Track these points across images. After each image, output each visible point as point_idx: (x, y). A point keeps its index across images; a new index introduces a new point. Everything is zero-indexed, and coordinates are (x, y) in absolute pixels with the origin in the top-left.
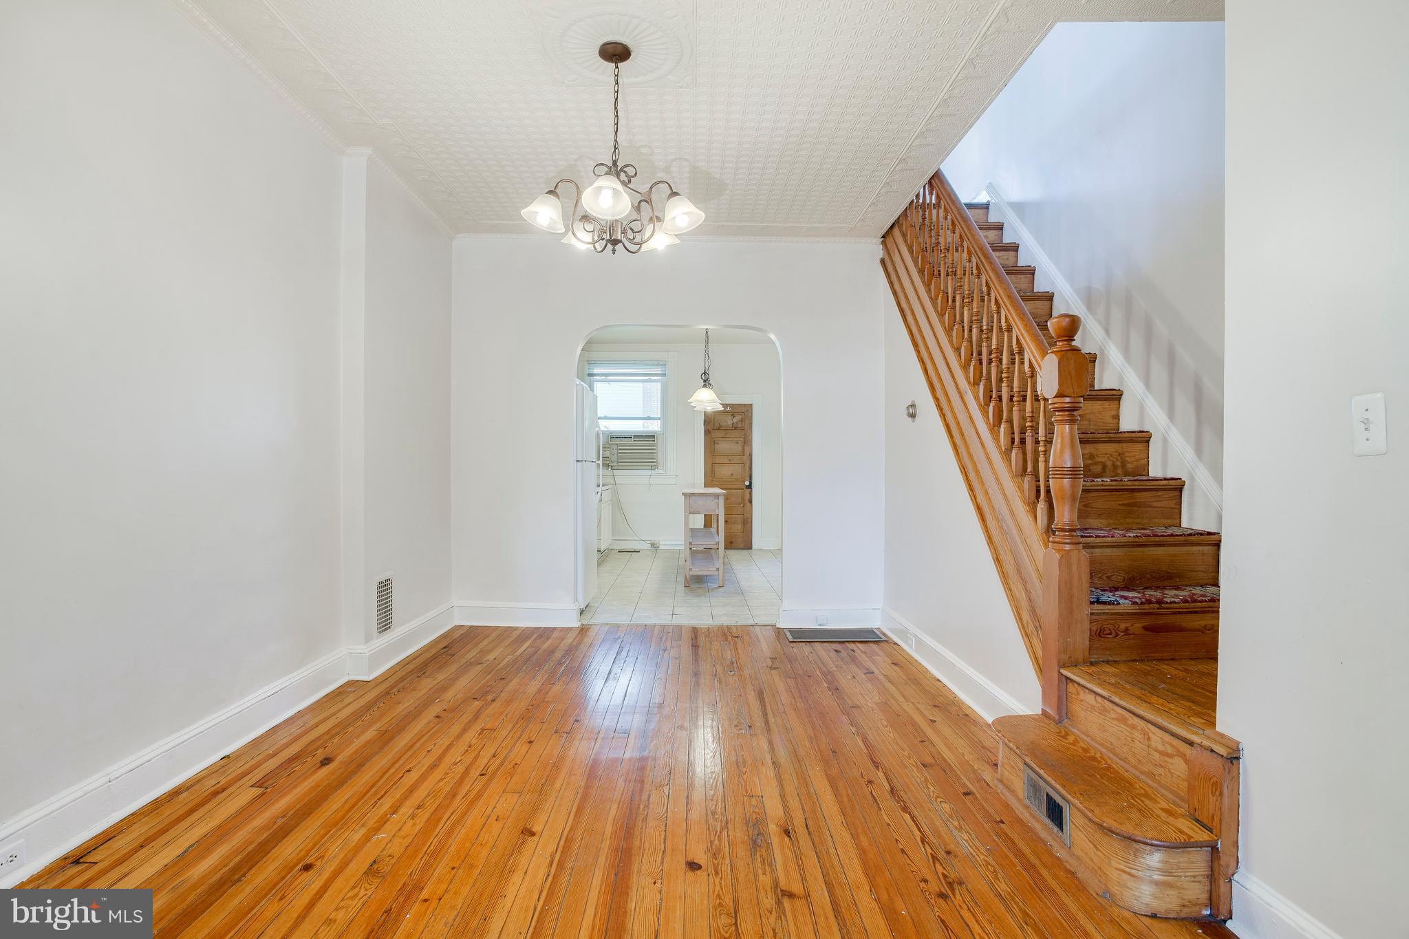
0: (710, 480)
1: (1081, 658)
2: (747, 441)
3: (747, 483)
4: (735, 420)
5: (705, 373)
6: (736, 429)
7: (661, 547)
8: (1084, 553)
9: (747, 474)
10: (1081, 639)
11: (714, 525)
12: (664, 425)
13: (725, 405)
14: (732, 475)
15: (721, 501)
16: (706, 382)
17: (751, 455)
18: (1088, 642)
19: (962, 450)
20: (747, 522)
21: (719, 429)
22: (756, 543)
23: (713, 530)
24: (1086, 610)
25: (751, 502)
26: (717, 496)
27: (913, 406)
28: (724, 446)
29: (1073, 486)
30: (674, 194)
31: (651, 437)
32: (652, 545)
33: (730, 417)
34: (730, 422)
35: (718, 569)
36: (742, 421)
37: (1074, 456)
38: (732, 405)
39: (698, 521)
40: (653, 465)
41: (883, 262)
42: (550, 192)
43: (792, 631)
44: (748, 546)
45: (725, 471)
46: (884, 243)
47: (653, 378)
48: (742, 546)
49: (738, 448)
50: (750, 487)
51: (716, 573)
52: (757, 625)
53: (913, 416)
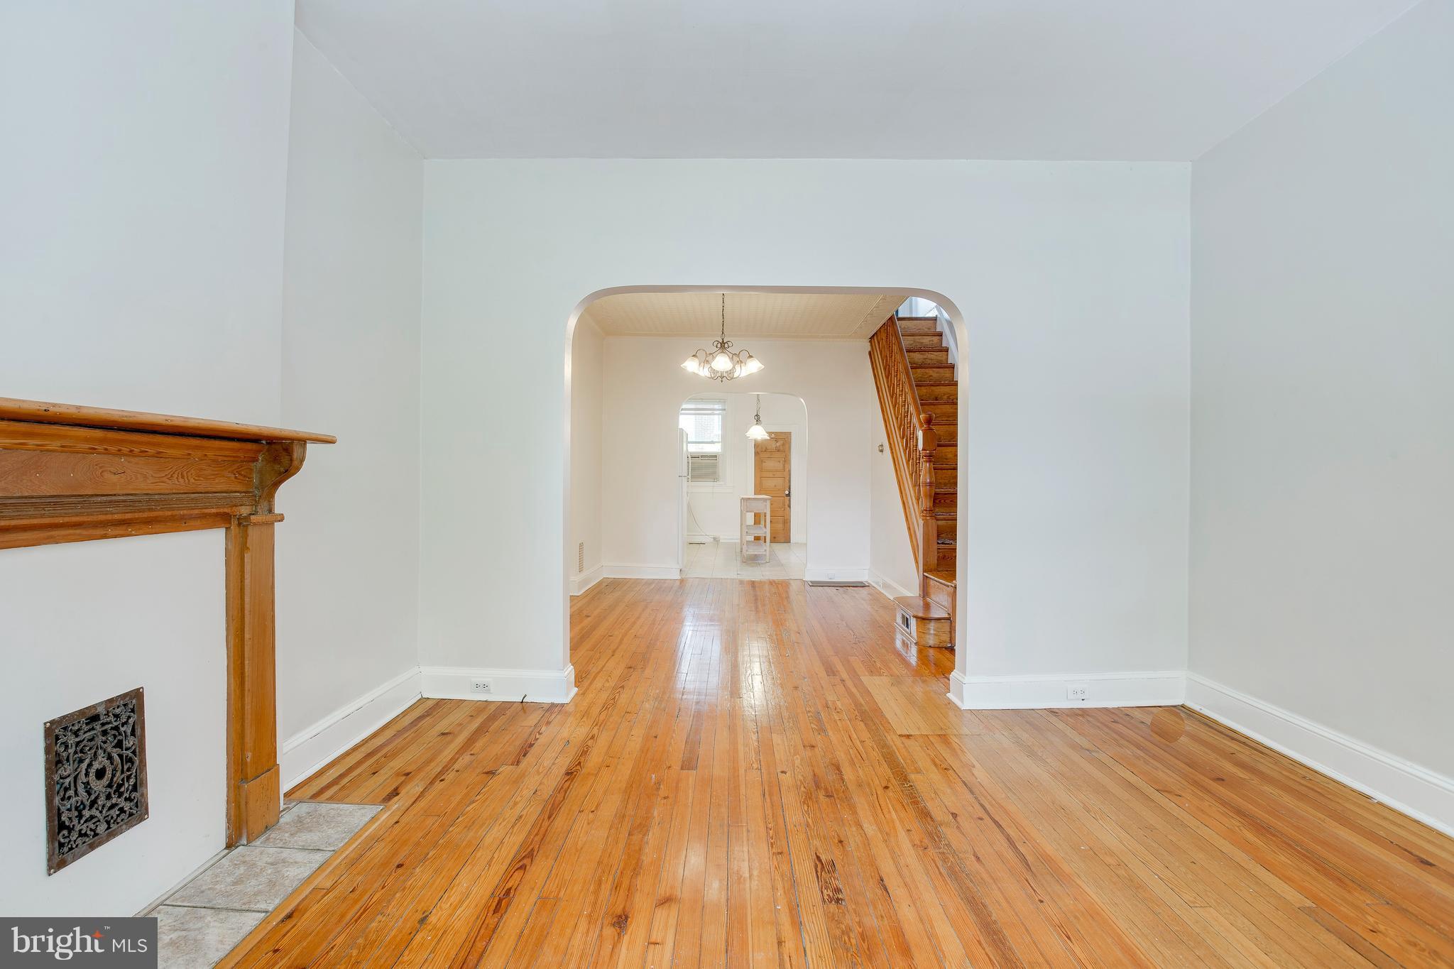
0: (759, 489)
1: (933, 568)
2: (787, 461)
3: (787, 492)
4: (778, 444)
5: (757, 415)
6: (778, 451)
7: (721, 541)
8: (934, 521)
9: (787, 485)
10: (933, 560)
11: (763, 522)
12: (724, 447)
13: (770, 433)
14: (775, 486)
15: (768, 503)
16: (758, 419)
17: (790, 471)
18: (936, 561)
19: (899, 472)
20: (787, 523)
21: (765, 451)
22: (793, 539)
23: (762, 526)
24: (936, 546)
25: (789, 506)
26: (765, 500)
27: (882, 446)
28: (770, 464)
29: (930, 490)
30: (751, 357)
31: (715, 456)
32: (714, 539)
33: (774, 442)
34: (774, 446)
35: (765, 551)
36: (783, 445)
37: (931, 478)
38: (776, 433)
39: (750, 519)
40: (715, 479)
41: (870, 353)
42: (694, 356)
43: (811, 582)
44: (787, 540)
45: (770, 483)
46: (870, 342)
47: (715, 412)
48: (782, 541)
49: (780, 466)
50: (789, 495)
51: (764, 553)
52: (791, 579)
53: (882, 451)
